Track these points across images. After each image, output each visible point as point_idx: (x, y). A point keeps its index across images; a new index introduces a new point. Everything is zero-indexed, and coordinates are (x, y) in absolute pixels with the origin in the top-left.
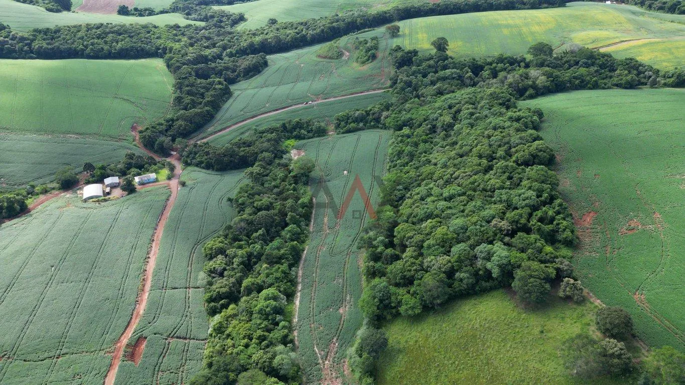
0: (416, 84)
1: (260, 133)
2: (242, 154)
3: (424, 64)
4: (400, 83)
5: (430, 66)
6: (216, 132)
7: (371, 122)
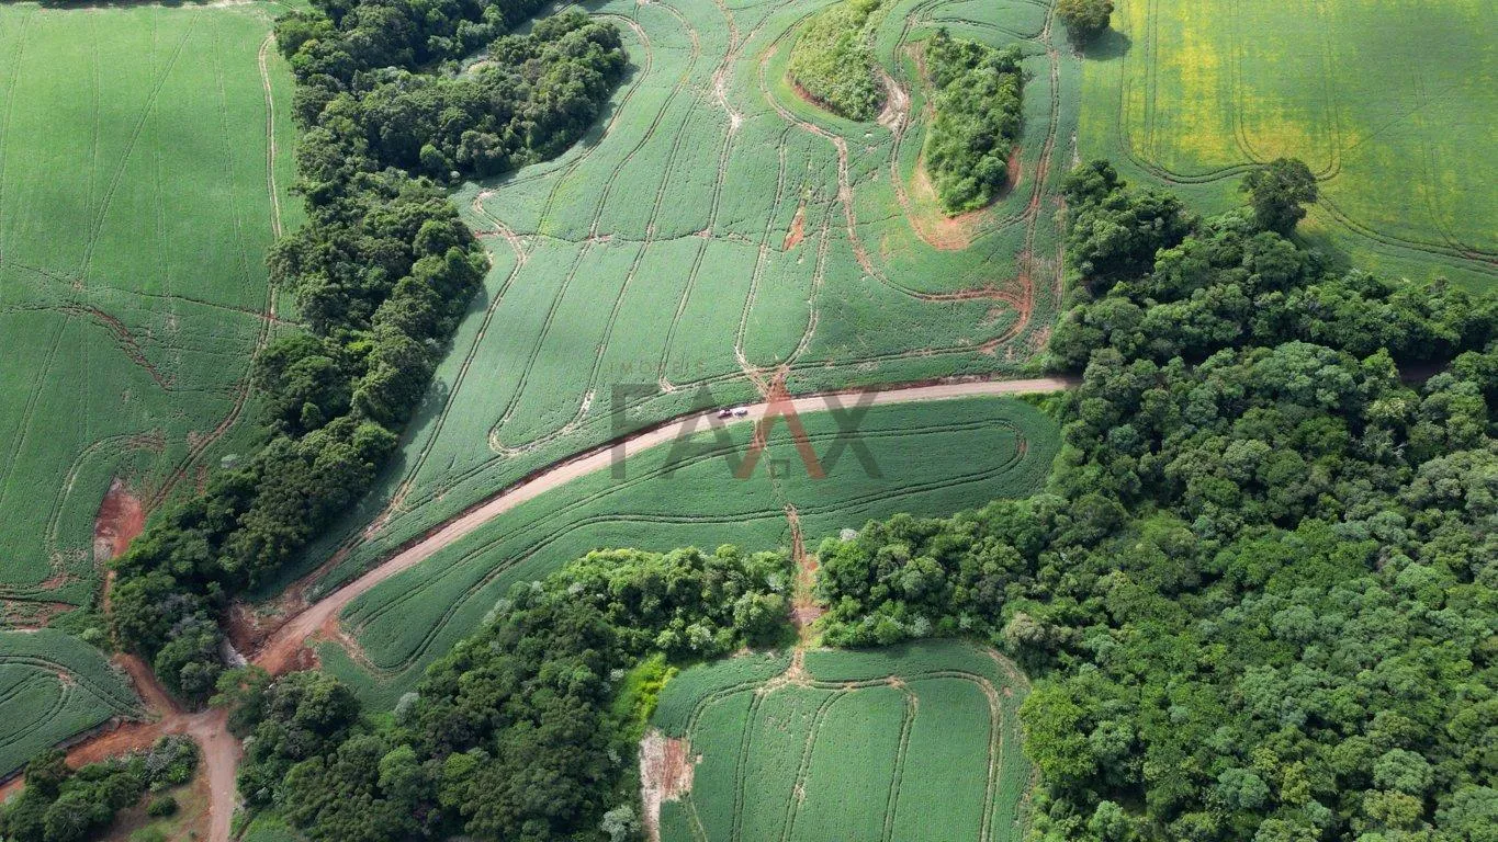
0: (1158, 415)
1: (535, 629)
2: (447, 800)
3: (1200, 299)
4: (1093, 394)
5: (1222, 312)
6: (391, 554)
7: (961, 606)
